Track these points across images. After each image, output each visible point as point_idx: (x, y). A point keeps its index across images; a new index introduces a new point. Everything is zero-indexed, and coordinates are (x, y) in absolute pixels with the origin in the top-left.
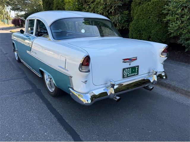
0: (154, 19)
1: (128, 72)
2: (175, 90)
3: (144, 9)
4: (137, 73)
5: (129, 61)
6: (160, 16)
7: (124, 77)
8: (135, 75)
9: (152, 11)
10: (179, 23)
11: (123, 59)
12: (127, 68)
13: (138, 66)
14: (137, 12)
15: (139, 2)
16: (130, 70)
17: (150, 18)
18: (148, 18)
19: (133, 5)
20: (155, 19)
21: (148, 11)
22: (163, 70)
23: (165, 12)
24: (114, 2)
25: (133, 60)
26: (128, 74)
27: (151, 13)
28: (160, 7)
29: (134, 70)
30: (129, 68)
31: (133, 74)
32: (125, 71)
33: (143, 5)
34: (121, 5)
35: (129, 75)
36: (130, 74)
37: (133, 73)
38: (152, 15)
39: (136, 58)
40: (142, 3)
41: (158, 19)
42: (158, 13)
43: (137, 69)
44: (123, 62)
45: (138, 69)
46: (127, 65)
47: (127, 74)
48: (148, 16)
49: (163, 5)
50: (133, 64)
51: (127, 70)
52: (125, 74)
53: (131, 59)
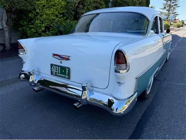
1: (57, 70)
4: (67, 76)
5: (59, 58)
8: (64, 77)
11: (53, 54)
12: (56, 66)
13: (69, 68)
16: (59, 68)
30: (58, 66)
31: (62, 75)
32: (53, 67)
35: (57, 74)
36: (58, 73)
39: (68, 57)
43: (67, 72)
45: (69, 71)
47: (55, 72)
50: (65, 64)
51: (55, 67)
52: (53, 71)
53: (62, 56)
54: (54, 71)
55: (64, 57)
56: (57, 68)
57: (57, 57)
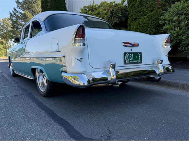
0: (151, 31)
1: (130, 58)
2: (184, 88)
3: (141, 23)
4: (140, 61)
5: (131, 46)
6: (157, 27)
7: (125, 63)
8: (137, 63)
9: (149, 24)
10: (177, 29)
11: (123, 43)
12: (129, 53)
13: (141, 53)
14: (134, 27)
15: (135, 18)
16: (132, 55)
17: (147, 30)
18: (145, 30)
19: (129, 21)
20: (153, 30)
21: (145, 24)
22: (169, 63)
23: (161, 22)
24: (111, 20)
25: (134, 45)
26: (131, 60)
27: (148, 25)
28: (156, 19)
29: (137, 57)
30: (131, 53)
32: (127, 56)
33: (139, 20)
34: (118, 22)
35: (131, 62)
36: (132, 60)
37: (136, 60)
38: (149, 27)
39: (137, 44)
40: (138, 18)
41: (155, 30)
42: (155, 25)
43: (139, 57)
44: (123, 46)
45: (141, 56)
46: (128, 50)
48: (145, 29)
49: (158, 17)
50: (135, 50)
51: (128, 55)
52: (126, 60)
53: (133, 44)
54: (128, 60)
55: (134, 44)
56: (130, 56)
57: (129, 45)
